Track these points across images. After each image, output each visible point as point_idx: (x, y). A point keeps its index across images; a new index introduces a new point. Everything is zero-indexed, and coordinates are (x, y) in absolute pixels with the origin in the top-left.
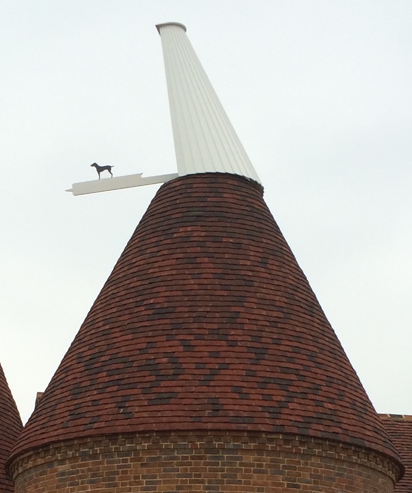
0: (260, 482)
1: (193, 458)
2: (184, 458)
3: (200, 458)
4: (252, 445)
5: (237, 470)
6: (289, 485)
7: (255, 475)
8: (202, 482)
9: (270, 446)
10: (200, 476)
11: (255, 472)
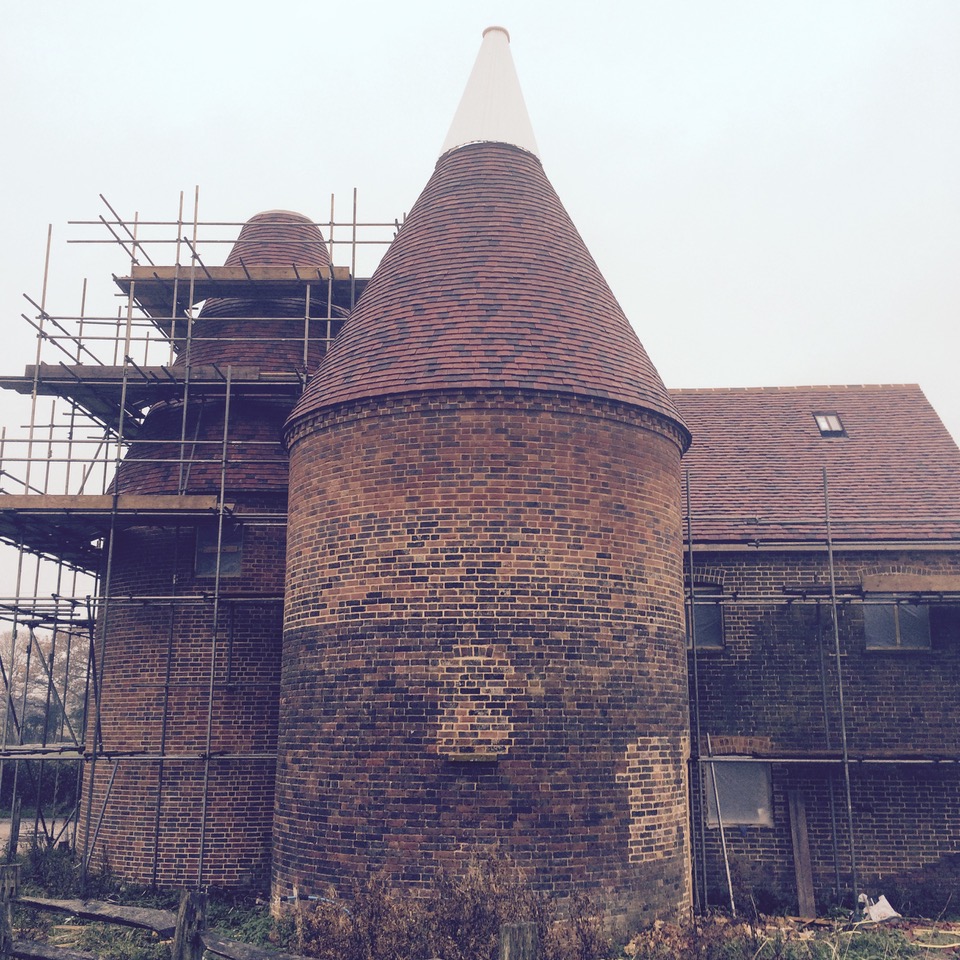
0: (479, 442)
1: (410, 422)
2: (401, 423)
3: (416, 422)
4: (470, 404)
5: (454, 432)
6: (513, 444)
7: (475, 436)
8: (418, 446)
9: (489, 404)
10: (416, 440)
11: (474, 432)
